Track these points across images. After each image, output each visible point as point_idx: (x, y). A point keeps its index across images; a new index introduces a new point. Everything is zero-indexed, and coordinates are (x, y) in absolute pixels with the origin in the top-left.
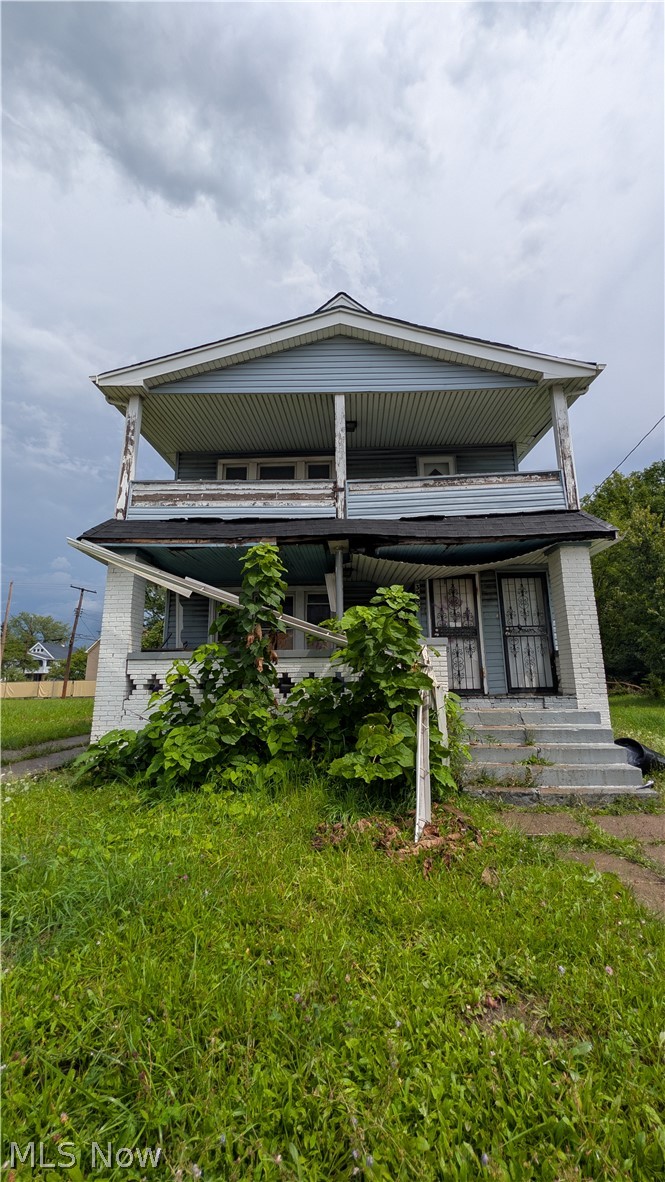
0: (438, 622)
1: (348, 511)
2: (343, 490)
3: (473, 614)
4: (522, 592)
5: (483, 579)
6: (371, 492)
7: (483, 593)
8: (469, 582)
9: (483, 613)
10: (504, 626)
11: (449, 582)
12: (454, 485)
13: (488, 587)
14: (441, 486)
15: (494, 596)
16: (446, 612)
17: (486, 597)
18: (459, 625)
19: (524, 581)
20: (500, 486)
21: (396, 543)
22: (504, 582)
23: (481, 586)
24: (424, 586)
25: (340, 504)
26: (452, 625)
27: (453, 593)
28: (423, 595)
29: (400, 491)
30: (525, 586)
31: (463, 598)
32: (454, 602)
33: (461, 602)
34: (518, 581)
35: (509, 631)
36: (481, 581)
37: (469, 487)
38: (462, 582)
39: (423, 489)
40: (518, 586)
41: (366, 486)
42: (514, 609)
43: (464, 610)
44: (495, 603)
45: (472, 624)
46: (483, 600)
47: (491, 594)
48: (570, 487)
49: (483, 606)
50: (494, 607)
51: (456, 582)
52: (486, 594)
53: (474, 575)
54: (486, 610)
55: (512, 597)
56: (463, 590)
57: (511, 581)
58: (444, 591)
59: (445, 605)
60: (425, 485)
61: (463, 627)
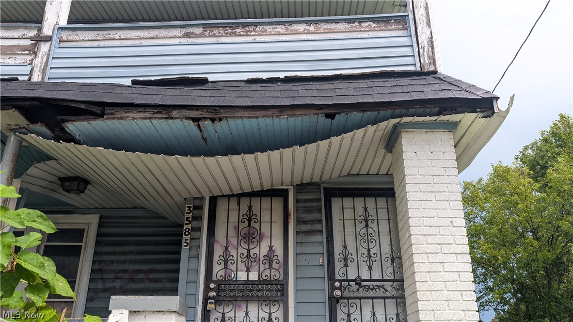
0: (218, 271)
1: (48, 71)
2: (48, 39)
3: (281, 258)
4: (366, 221)
5: (302, 197)
6: (96, 44)
7: (299, 221)
8: (278, 203)
9: (297, 255)
10: (331, 278)
11: (245, 202)
12: (235, 34)
13: (309, 210)
14: (214, 36)
15: (317, 227)
16: (233, 252)
17: (304, 228)
18: (254, 276)
19: (370, 202)
20: (310, 37)
21: (101, 116)
22: (336, 203)
23: (297, 210)
24: (199, 208)
25: (39, 61)
26: (242, 276)
27: (249, 220)
28: (195, 224)
29: (144, 42)
30: (371, 210)
31: (265, 229)
32: (251, 236)
33: (261, 236)
34: (359, 202)
35: (340, 288)
36: (297, 201)
37: (258, 39)
38: (266, 202)
39: (183, 41)
40: (360, 211)
41: (90, 35)
42: (351, 249)
43: (264, 250)
44: (317, 238)
45: (277, 275)
46: (297, 233)
47: (312, 222)
48: (424, 40)
49: (297, 243)
50: (317, 245)
51: (256, 202)
52: (305, 222)
53: (287, 191)
54: (301, 250)
55: (349, 229)
56: (266, 217)
57: (348, 202)
58: (234, 217)
59: (234, 241)
60: (188, 35)
61: (260, 282)
